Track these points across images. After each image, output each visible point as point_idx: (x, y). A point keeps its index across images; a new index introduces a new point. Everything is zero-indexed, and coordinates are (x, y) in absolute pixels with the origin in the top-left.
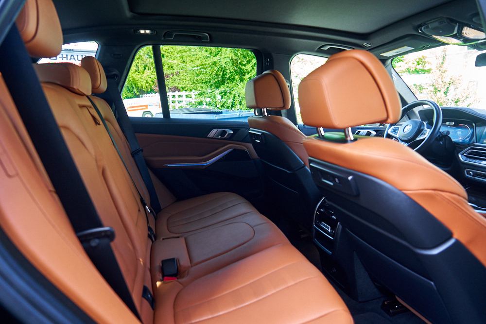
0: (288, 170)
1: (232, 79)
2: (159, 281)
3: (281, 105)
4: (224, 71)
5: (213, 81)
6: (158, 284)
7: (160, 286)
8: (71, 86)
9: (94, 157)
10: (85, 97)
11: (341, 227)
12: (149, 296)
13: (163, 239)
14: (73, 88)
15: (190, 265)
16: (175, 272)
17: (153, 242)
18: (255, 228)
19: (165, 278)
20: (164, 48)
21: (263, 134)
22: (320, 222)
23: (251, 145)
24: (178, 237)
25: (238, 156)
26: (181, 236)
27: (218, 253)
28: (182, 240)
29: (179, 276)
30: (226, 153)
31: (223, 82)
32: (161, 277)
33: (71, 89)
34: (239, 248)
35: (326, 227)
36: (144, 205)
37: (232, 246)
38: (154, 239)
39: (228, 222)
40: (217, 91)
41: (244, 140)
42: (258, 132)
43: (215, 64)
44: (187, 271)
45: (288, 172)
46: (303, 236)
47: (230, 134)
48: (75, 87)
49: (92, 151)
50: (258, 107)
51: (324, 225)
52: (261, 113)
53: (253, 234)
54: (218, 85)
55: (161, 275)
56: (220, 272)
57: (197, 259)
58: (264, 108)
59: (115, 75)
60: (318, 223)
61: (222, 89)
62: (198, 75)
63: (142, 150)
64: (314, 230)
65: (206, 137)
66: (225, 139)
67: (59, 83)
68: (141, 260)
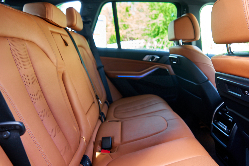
0: (196, 83)
1: (163, 32)
2: (98, 152)
3: (193, 37)
4: (159, 28)
5: (153, 34)
6: (97, 154)
7: (99, 156)
8: (46, 18)
9: (56, 65)
10: (63, 29)
11: (237, 127)
12: (88, 163)
13: (109, 121)
14: (48, 19)
15: (120, 143)
16: (110, 147)
17: (102, 122)
18: (168, 122)
19: (103, 150)
20: (118, 4)
21: (178, 57)
22: (218, 121)
23: (170, 66)
24: (118, 121)
25: (161, 72)
26: (120, 121)
27: (140, 136)
28: (120, 123)
29: (112, 150)
30: (154, 70)
31: (158, 34)
32: (100, 149)
33: (47, 20)
34: (155, 135)
35: (223, 126)
36: (98, 99)
37: (150, 133)
38: (103, 120)
39: (150, 115)
40: (154, 40)
41: (166, 63)
42: (175, 56)
43: (154, 24)
44: (117, 148)
45: (195, 84)
46: (202, 127)
47: (157, 59)
48: (49, 19)
49: (55, 61)
50: (176, 40)
51: (221, 124)
52: (178, 44)
53: (167, 126)
54: (154, 36)
55: (100, 147)
56: (139, 152)
57: (125, 140)
58: (180, 39)
59: (89, 22)
60: (216, 122)
61: (157, 38)
62: (144, 31)
63: (103, 67)
64: (212, 127)
65: (142, 60)
66: (154, 62)
67: (39, 16)
68: (84, 138)
